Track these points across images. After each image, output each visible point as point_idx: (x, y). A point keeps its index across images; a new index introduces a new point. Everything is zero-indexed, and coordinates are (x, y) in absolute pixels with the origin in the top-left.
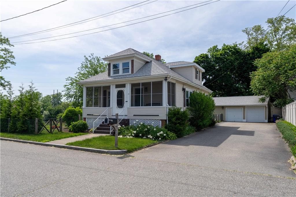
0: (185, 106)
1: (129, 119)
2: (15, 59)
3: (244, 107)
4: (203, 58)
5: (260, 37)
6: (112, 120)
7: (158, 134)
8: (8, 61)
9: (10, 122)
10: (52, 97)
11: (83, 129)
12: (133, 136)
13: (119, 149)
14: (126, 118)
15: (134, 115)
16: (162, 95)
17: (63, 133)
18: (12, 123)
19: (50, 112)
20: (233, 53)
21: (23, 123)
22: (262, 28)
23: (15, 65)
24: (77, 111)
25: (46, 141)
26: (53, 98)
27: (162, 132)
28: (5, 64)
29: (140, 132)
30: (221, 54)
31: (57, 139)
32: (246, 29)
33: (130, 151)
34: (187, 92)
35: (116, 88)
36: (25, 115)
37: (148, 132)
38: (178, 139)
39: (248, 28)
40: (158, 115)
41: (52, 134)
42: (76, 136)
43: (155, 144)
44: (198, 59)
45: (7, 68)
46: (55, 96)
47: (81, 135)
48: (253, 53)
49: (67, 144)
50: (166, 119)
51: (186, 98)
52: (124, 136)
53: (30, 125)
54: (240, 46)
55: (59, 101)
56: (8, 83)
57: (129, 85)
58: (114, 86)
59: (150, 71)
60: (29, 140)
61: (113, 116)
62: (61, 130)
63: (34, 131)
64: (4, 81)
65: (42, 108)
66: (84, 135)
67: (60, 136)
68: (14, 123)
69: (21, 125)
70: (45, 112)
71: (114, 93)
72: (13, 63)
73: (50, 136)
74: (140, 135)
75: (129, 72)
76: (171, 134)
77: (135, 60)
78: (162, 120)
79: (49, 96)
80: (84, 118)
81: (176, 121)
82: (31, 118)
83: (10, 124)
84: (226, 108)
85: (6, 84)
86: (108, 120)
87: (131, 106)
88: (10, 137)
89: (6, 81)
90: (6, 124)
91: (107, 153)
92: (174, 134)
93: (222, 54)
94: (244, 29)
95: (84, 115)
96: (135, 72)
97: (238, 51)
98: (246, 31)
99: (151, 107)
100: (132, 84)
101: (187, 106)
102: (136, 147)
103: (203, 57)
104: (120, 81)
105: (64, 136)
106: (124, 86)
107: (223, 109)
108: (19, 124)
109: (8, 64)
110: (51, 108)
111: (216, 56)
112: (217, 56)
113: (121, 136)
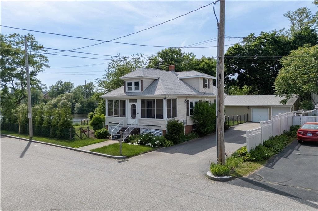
0: (188, 115)
1: (140, 128)
2: (49, 62)
3: (269, 107)
4: (235, 51)
5: (306, 20)
6: (117, 137)
7: (156, 143)
8: (43, 65)
9: (51, 130)
10: (83, 88)
11: (104, 136)
12: (139, 144)
13: (122, 155)
14: (138, 127)
15: (143, 125)
16: (162, 110)
17: (90, 138)
18: (52, 130)
19: (83, 104)
20: (270, 43)
21: (61, 131)
22: (309, 10)
23: (49, 68)
24: (101, 118)
25: (77, 147)
26: (85, 88)
27: (158, 141)
28: (41, 67)
29: (144, 140)
30: (255, 45)
31: (84, 146)
32: (288, 12)
33: (128, 157)
34: (191, 103)
35: (130, 102)
36: (62, 125)
37: (150, 140)
38: (175, 146)
39: (291, 12)
40: (160, 126)
41: (82, 140)
42: (98, 142)
43: (150, 151)
44: (230, 51)
45: (43, 71)
46: (86, 86)
47: (102, 141)
48: (294, 42)
49: (91, 151)
50: (165, 129)
51: (190, 108)
52: (132, 143)
53: (66, 133)
54: (280, 32)
55: (91, 92)
56: (44, 85)
57: (139, 100)
58: (129, 101)
59: (155, 90)
60: (66, 146)
61: (129, 125)
62: (88, 137)
63: (69, 137)
64: (41, 84)
65: (74, 100)
66: (104, 141)
67: (87, 142)
68: (54, 130)
69: (60, 133)
70: (77, 104)
71: (128, 106)
72: (48, 66)
73: (80, 142)
74: (143, 143)
75: (139, 90)
76: (168, 142)
77: (143, 80)
78: (163, 130)
79: (80, 86)
80: (107, 125)
81: (172, 131)
82: (66, 127)
83: (51, 132)
84: (252, 108)
85: (43, 87)
86: (114, 137)
87: (141, 118)
88: (52, 143)
89: (42, 85)
90: (48, 131)
91: (113, 158)
92: (171, 142)
93: (257, 45)
94: (286, 13)
95: (107, 123)
96: (144, 90)
97: (276, 40)
98: (289, 16)
99: (155, 119)
100: (141, 100)
101: (190, 115)
102: (134, 154)
103: (236, 49)
104: (133, 97)
105: (89, 143)
106: (135, 101)
107: (248, 109)
108: (58, 132)
109: (43, 67)
110: (83, 100)
111: (249, 48)
112: (251, 48)
113: (130, 144)
